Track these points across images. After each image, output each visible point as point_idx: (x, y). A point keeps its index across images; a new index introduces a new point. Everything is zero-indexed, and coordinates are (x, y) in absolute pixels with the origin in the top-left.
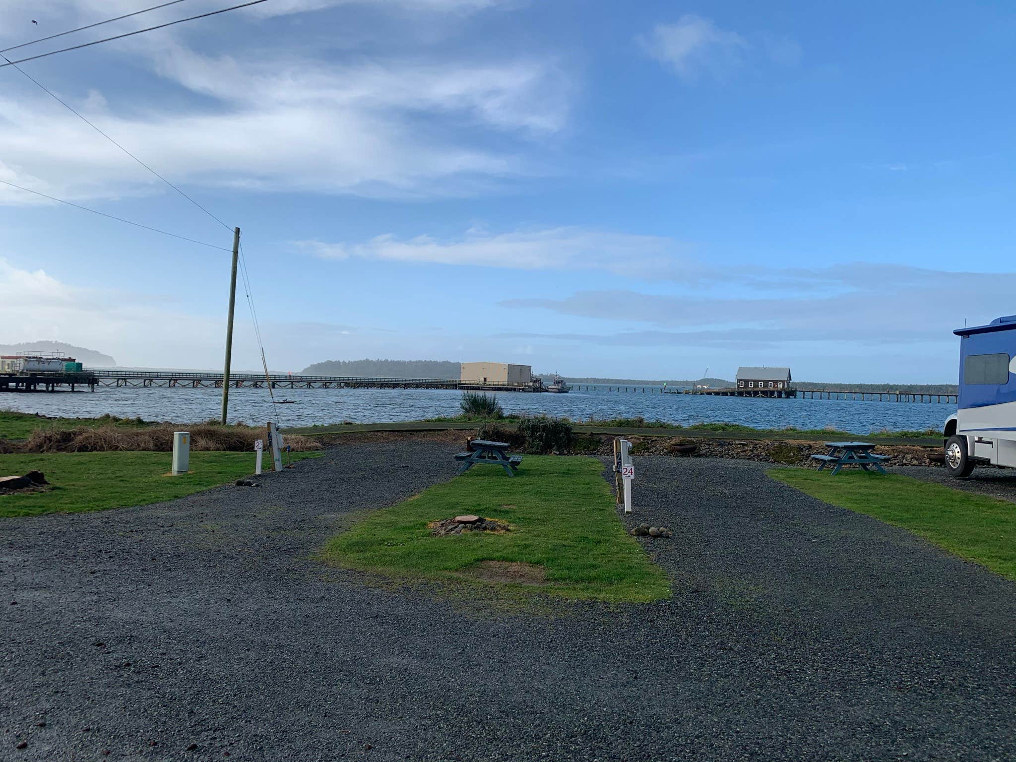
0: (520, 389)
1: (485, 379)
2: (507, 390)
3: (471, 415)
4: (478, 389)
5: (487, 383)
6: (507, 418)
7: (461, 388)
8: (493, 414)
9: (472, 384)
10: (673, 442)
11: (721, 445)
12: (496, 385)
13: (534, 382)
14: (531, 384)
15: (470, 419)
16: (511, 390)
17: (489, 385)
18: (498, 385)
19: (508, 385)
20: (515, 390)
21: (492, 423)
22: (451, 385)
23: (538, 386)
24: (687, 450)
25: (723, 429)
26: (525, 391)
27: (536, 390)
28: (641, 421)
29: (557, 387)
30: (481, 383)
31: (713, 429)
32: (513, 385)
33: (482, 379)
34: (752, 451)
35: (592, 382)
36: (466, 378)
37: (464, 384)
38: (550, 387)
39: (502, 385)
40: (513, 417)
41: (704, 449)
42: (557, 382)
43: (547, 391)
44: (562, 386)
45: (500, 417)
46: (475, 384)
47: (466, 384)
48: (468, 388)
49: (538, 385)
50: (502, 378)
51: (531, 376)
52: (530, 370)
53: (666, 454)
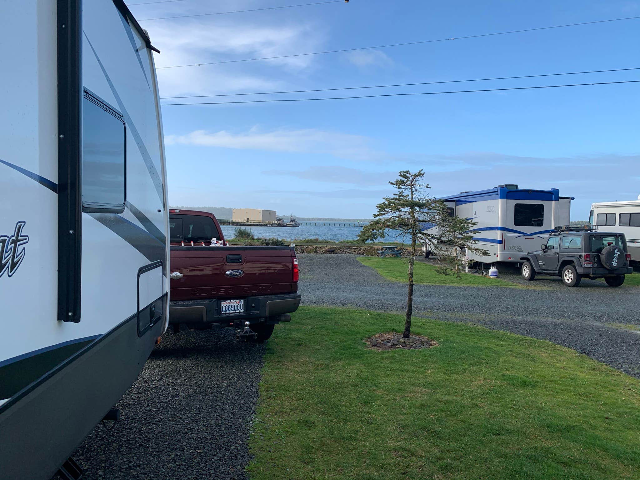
0: (269, 225)
1: (248, 219)
2: (261, 225)
3: (239, 238)
4: (244, 225)
5: (249, 221)
6: (256, 239)
7: (233, 225)
8: (250, 238)
9: (240, 222)
10: (327, 248)
11: (347, 249)
12: (255, 223)
13: (278, 220)
14: (276, 222)
15: (238, 240)
16: (264, 225)
17: (251, 222)
18: (256, 223)
19: (262, 223)
20: (266, 225)
21: (249, 241)
22: (226, 223)
23: (280, 224)
24: (332, 251)
25: (352, 242)
26: (273, 226)
27: (279, 225)
28: (317, 240)
29: (292, 224)
30: (245, 221)
31: (348, 243)
32: (265, 223)
33: (246, 219)
34: (359, 251)
35: (316, 220)
36: (235, 219)
37: (235, 222)
38: (287, 224)
39: (258, 223)
40: (259, 239)
41: (339, 251)
42: (292, 221)
43: (286, 226)
44: (295, 224)
45: (253, 239)
46: (242, 222)
47: (236, 222)
48: (237, 225)
49: (280, 222)
50: (258, 219)
51: (276, 217)
52: (275, 213)
53: (324, 253)
